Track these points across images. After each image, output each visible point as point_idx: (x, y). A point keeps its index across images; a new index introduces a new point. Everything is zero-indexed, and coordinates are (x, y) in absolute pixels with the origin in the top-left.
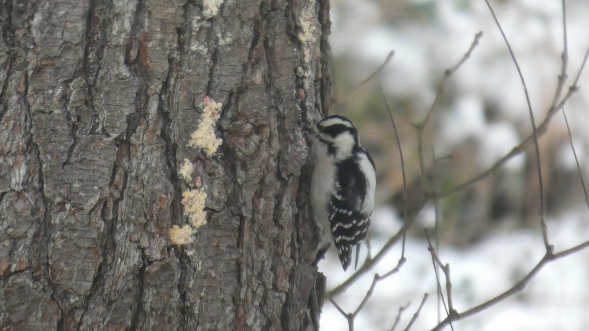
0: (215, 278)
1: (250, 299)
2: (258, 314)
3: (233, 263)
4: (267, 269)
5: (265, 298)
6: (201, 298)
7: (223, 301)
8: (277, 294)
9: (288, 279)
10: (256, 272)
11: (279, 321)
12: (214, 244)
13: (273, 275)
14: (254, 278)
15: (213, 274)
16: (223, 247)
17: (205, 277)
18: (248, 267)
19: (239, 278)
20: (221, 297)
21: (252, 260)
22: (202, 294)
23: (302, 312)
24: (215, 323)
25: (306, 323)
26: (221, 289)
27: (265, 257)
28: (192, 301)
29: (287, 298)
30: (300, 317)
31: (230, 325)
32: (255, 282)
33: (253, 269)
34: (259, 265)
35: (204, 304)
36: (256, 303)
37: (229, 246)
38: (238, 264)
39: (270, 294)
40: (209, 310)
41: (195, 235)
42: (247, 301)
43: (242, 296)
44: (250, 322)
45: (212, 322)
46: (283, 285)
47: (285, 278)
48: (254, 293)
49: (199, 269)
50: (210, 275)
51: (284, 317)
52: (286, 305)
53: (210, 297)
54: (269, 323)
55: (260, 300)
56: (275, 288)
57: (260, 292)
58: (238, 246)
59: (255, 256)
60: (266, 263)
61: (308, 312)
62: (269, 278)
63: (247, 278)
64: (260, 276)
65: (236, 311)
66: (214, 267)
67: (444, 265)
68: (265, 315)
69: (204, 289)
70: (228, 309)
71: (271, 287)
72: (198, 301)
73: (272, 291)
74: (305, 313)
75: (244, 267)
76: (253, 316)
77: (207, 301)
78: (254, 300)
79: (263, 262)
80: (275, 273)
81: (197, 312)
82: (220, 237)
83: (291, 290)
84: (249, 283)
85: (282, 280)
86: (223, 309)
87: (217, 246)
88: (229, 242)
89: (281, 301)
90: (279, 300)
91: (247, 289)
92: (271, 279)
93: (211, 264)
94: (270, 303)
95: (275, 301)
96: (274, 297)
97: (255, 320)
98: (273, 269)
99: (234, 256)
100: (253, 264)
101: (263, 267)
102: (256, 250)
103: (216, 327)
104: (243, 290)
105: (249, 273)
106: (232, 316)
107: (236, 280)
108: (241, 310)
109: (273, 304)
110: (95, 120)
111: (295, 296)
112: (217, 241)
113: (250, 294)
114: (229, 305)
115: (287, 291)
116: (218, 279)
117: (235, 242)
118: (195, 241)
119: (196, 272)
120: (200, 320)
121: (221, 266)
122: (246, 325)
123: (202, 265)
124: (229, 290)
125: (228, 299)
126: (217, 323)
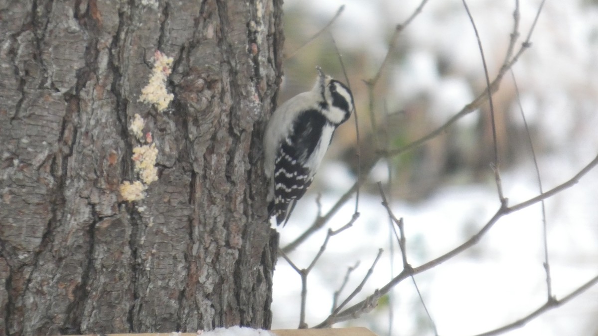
0: (166, 235)
1: (202, 255)
2: (211, 271)
3: (185, 219)
4: (220, 225)
5: (218, 255)
6: (153, 255)
7: (175, 258)
8: (230, 251)
9: (241, 235)
10: (208, 229)
11: (231, 278)
12: (166, 200)
13: (225, 231)
14: (206, 235)
15: (165, 230)
16: (175, 203)
17: (157, 233)
18: (200, 223)
19: (191, 234)
20: (173, 253)
21: (204, 216)
22: (154, 251)
23: (255, 269)
24: (167, 281)
25: (259, 281)
26: (173, 246)
27: (217, 213)
28: (144, 258)
29: (240, 255)
30: (253, 275)
31: (182, 282)
32: (207, 239)
33: (205, 225)
34: (211, 221)
35: (156, 261)
36: (209, 260)
37: (181, 203)
38: (190, 221)
39: (223, 250)
40: (161, 266)
41: (146, 191)
42: (199, 257)
43: (194, 253)
44: (202, 279)
45: (164, 279)
46: (236, 241)
47: (238, 235)
48: (206, 249)
49: (151, 225)
50: (162, 231)
51: (237, 275)
52: (239, 262)
53: (162, 254)
54: (222, 280)
55: (213, 256)
56: (228, 245)
57: (212, 248)
58: (190, 203)
59: (207, 212)
60: (218, 219)
61: (261, 268)
62: (222, 235)
63: (199, 234)
64: (212, 232)
65: (188, 269)
66: (165, 224)
67: (398, 219)
68: (218, 272)
69: (156, 245)
70: (180, 266)
71: (224, 244)
72: (150, 258)
73: (225, 248)
74: (259, 271)
75: (196, 223)
76: (205, 273)
77: (158, 258)
78: (206, 257)
79: (216, 218)
80: (228, 230)
81: (148, 269)
82: (171, 193)
83: (244, 246)
84: (201, 239)
85: (234, 237)
86: (175, 266)
87: (169, 202)
88: (181, 199)
89: (234, 258)
90: (231, 257)
91: (200, 245)
92: (224, 235)
93: (163, 221)
94: (223, 260)
95: (227, 258)
96: (227, 254)
97: (207, 277)
98: (226, 225)
99: (186, 213)
100: (205, 219)
101: (215, 223)
102: (208, 206)
103: (168, 284)
104: (196, 246)
105: (202, 229)
106: (184, 273)
107: (188, 237)
108: (193, 267)
109: (226, 261)
110: (43, 74)
111: (248, 253)
112: (168, 197)
113: (202, 250)
114: (180, 262)
115: (240, 247)
116: (170, 235)
117: (187, 198)
118: (146, 197)
119: (148, 229)
120: (152, 277)
121: (173, 223)
122: (198, 282)
123: (154, 222)
124: (182, 247)
125: (180, 256)
126: (169, 280)
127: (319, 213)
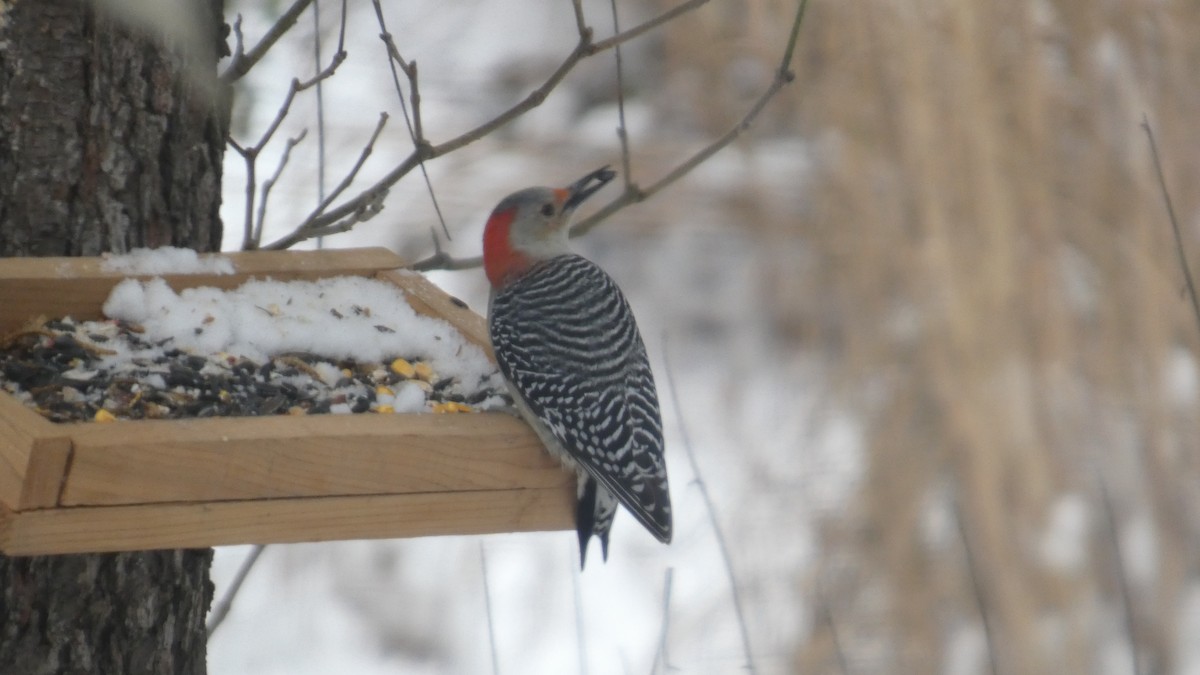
0: (45, 90)
1: (107, 125)
2: (122, 152)
3: (78, 63)
4: (136, 73)
5: (133, 125)
6: (23, 124)
7: (60, 130)
8: (153, 118)
9: (170, 91)
10: (116, 80)
11: (156, 163)
12: (44, 30)
13: (145, 84)
14: (113, 91)
15: (43, 82)
16: (59, 35)
17: (28, 87)
18: (102, 69)
19: (87, 88)
20: (58, 121)
21: (110, 58)
22: (25, 117)
23: (195, 148)
24: (47, 168)
25: (202, 168)
26: (56, 109)
27: (131, 52)
28: (8, 129)
29: (170, 125)
30: (192, 159)
31: (73, 171)
32: (115, 97)
33: (111, 74)
34: (122, 66)
35: (28, 134)
36: (118, 133)
37: (70, 34)
38: (86, 66)
39: (142, 117)
40: (36, 144)
41: (11, 13)
42: (100, 129)
43: (93, 121)
44: (107, 166)
45: (42, 165)
46: (163, 101)
47: (166, 89)
48: (113, 115)
49: (19, 72)
50: (38, 84)
51: (166, 158)
52: (168, 137)
53: (38, 123)
54: (141, 168)
55: (125, 127)
56: (150, 108)
57: (124, 112)
58: (85, 34)
59: (115, 51)
60: (133, 64)
61: (205, 147)
62: (139, 91)
63: (101, 89)
64: (123, 86)
65: (83, 147)
66: (42, 71)
68: (132, 152)
69: (27, 108)
70: (70, 144)
71: (142, 105)
72: (18, 129)
73: (145, 113)
74: (200, 151)
75: (96, 71)
76: (112, 156)
77: (32, 129)
78: (113, 128)
79: (128, 62)
80: (149, 80)
81: (15, 148)
82: (53, 18)
83: (176, 110)
84: (105, 100)
85: (160, 94)
86: (62, 143)
87: (50, 33)
88: (70, 28)
89: (160, 130)
90: (156, 128)
91: (102, 108)
92: (142, 91)
93: (39, 65)
94: (142, 134)
95: (149, 130)
96: (149, 123)
97: (116, 163)
98: (146, 74)
99: (79, 51)
100: (111, 64)
101: (128, 69)
102: (117, 41)
103: (48, 174)
104: (96, 110)
105: (105, 80)
106: (77, 156)
107: (82, 93)
108: (92, 146)
109: (147, 136)
111: (182, 121)
112: (48, 24)
113: (106, 117)
114: (71, 136)
115: (169, 112)
116: (51, 90)
117: (80, 27)
118: (10, 23)
119: (14, 79)
120: (22, 162)
121: (57, 69)
122: (100, 171)
123: (24, 67)
124: (72, 110)
125: (70, 126)
126: (52, 168)
127: (241, 48)
